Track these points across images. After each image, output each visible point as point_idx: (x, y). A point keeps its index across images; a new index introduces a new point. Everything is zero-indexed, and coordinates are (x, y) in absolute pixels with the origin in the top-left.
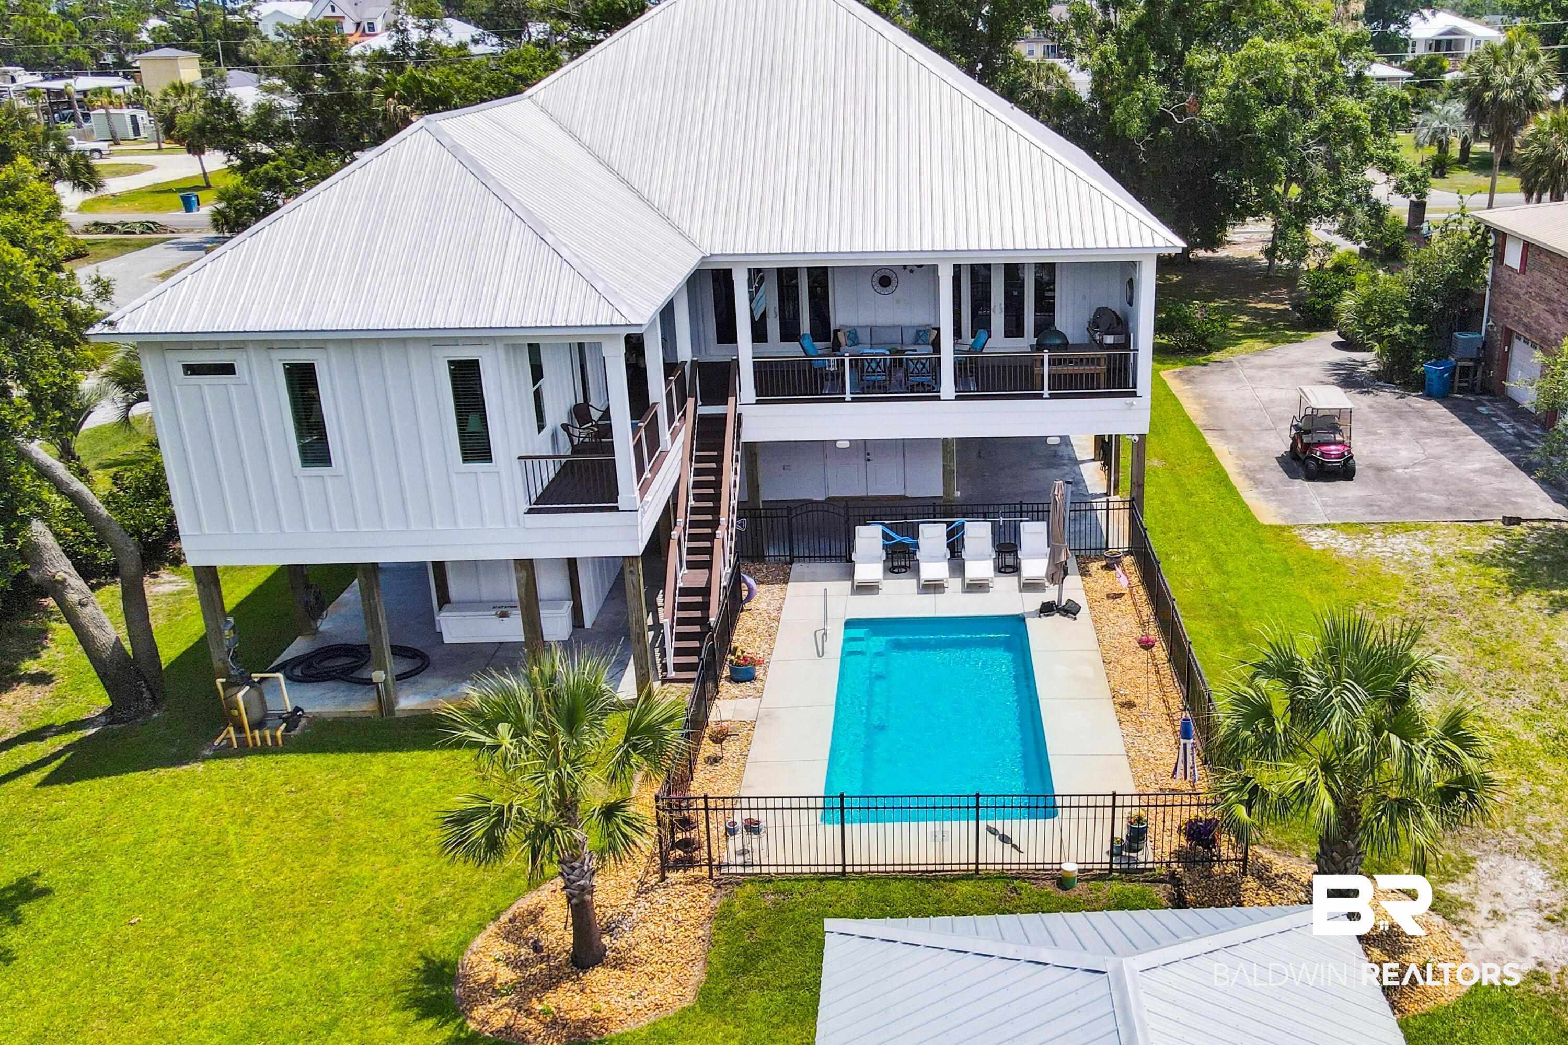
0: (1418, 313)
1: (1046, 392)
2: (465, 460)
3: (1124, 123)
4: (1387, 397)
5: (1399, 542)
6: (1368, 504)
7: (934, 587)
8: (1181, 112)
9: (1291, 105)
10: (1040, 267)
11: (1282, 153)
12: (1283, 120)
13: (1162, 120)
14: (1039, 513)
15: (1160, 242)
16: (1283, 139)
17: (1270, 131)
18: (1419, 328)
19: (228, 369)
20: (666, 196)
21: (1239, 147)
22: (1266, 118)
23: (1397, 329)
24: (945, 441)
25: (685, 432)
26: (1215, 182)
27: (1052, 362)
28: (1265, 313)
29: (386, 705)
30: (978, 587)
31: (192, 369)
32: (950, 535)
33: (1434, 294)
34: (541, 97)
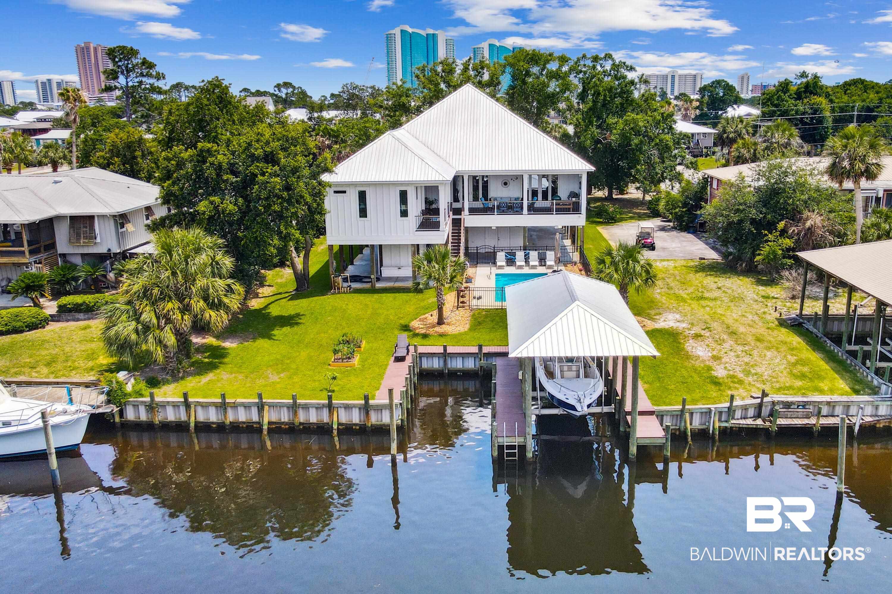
0: (685, 205)
1: (554, 213)
2: (401, 216)
3: (584, 142)
4: (674, 233)
5: (665, 263)
6: (658, 256)
7: (520, 267)
8: (605, 139)
9: (644, 137)
10: (553, 176)
11: (641, 153)
12: (641, 142)
13: (598, 142)
14: (552, 248)
15: (587, 168)
16: (641, 148)
17: (637, 145)
18: (684, 210)
19: (344, 192)
20: (445, 155)
21: (627, 152)
22: (636, 141)
23: (677, 210)
24: (524, 228)
25: (450, 222)
26: (619, 165)
27: (556, 205)
28: (639, 213)
29: (373, 286)
30: (534, 267)
31: (336, 192)
32: (525, 256)
33: (691, 199)
34: (406, 129)
